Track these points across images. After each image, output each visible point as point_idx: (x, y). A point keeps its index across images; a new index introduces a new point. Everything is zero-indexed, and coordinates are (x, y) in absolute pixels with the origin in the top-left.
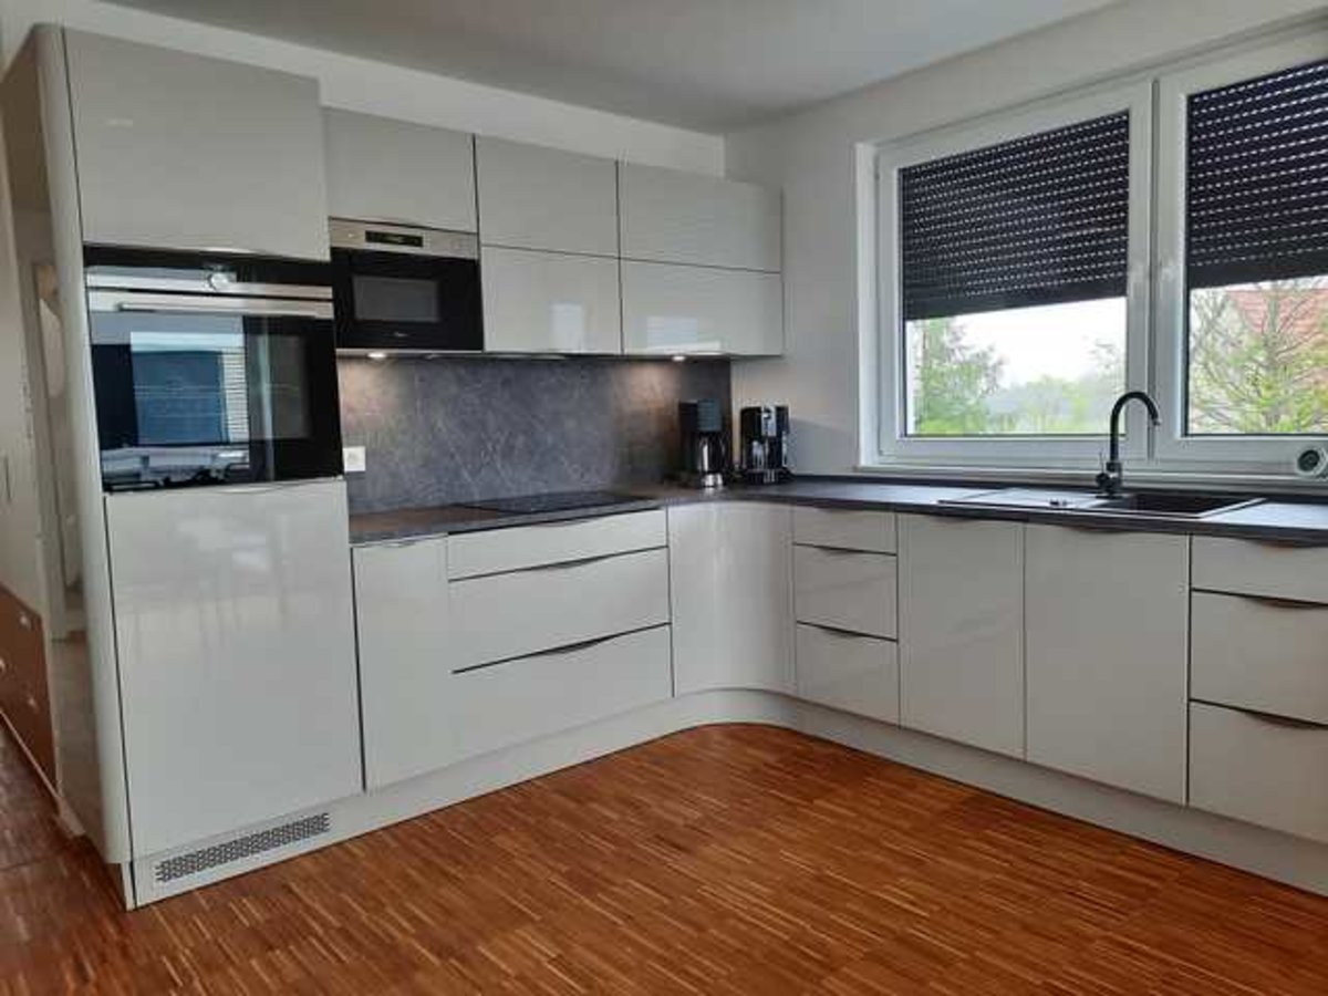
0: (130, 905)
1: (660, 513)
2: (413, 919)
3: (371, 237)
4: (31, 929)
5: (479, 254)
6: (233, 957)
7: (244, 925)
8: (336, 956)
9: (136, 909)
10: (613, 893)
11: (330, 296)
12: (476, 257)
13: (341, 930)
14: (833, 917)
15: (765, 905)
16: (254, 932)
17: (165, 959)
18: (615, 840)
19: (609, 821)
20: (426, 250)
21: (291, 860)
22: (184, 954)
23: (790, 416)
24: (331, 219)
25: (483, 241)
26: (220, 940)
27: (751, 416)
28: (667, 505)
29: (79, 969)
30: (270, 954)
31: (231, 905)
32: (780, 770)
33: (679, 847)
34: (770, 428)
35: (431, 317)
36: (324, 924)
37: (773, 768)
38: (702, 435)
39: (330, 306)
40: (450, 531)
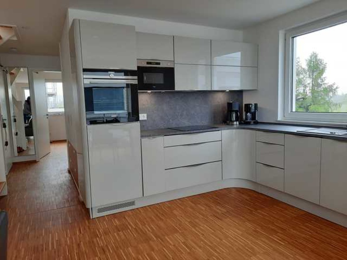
0: (91, 218)
1: (220, 132)
2: (152, 228)
3: (148, 63)
4: (71, 220)
5: (174, 66)
6: (111, 232)
7: (114, 225)
8: (133, 234)
9: (92, 219)
10: (200, 228)
13: (135, 229)
14: (257, 241)
15: (239, 236)
16: (116, 227)
17: (97, 230)
18: (203, 215)
19: (202, 210)
20: (161, 66)
21: (126, 211)
22: (101, 230)
23: (258, 106)
24: (138, 59)
25: (175, 63)
26: (109, 228)
27: (248, 106)
28: (221, 130)
29: (80, 230)
30: (119, 232)
31: (112, 220)
32: (250, 201)
33: (219, 218)
34: (253, 109)
35: (162, 82)
36: (132, 227)
37: (248, 200)
38: (233, 111)
39: (137, 80)
40: (164, 135)
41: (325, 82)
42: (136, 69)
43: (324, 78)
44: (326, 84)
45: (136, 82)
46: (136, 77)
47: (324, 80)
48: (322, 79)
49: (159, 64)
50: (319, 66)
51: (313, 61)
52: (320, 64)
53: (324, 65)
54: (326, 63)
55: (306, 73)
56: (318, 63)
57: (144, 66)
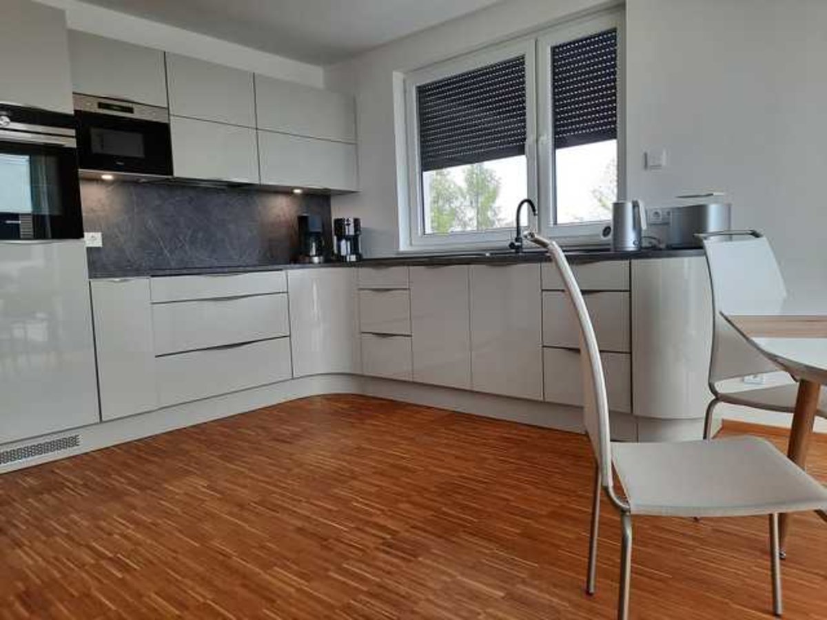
1: (283, 273)
2: (127, 478)
3: (101, 105)
5: (169, 120)
6: (17, 498)
7: (25, 487)
8: (80, 494)
11: (74, 135)
12: (167, 121)
13: (84, 485)
16: (31, 489)
18: (251, 442)
20: (137, 115)
23: (361, 225)
24: (74, 93)
25: (171, 113)
27: (339, 223)
28: (287, 270)
30: (40, 496)
31: (18, 480)
32: (349, 410)
33: (285, 442)
34: (350, 231)
35: (141, 155)
36: (74, 483)
37: (346, 410)
38: (311, 234)
39: (74, 140)
40: (152, 274)
41: (500, 216)
42: (73, 113)
43: (499, 208)
44: (503, 220)
45: (72, 143)
46: (72, 132)
47: (497, 212)
48: (494, 211)
49: (130, 110)
50: (487, 184)
51: (477, 174)
52: (489, 179)
53: (497, 181)
54: (500, 178)
55: (465, 198)
56: (485, 178)
57: (93, 111)
